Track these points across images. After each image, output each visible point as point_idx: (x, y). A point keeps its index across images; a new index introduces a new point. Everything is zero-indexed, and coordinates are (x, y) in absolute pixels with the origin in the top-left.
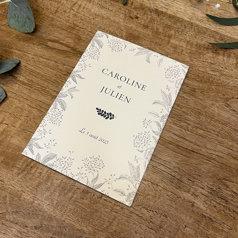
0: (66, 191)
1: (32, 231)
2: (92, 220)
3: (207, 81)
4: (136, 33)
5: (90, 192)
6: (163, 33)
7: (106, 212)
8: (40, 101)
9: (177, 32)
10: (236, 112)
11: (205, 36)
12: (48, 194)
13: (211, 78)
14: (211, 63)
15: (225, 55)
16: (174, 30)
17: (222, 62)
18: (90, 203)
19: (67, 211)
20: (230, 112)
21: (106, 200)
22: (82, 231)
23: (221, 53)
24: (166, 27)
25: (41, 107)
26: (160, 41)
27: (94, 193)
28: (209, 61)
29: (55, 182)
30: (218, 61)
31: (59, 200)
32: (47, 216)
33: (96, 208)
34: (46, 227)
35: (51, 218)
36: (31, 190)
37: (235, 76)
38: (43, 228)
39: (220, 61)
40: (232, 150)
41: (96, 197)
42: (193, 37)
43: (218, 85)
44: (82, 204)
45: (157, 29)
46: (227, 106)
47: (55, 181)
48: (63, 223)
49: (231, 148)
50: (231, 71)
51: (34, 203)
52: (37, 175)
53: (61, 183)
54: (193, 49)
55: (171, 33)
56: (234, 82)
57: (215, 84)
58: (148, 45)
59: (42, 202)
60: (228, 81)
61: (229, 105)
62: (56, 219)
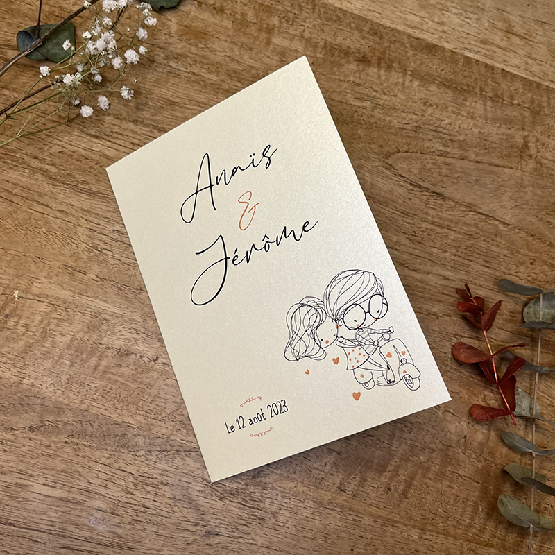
0: (84, 356)
1: (25, 435)
2: (141, 402)
3: (349, 119)
4: (199, 25)
5: (132, 353)
6: (255, 23)
7: (167, 385)
8: (7, 181)
9: (284, 21)
10: (405, 179)
11: (340, 27)
12: (49, 365)
13: (356, 114)
14: (356, 84)
15: (382, 65)
16: (277, 17)
17: (375, 81)
18: (134, 372)
19: (91, 392)
20: (395, 178)
21: (165, 364)
22: (124, 425)
23: (373, 61)
24: (261, 9)
25: (10, 193)
26: (251, 41)
27: (140, 353)
28: (352, 79)
29: (60, 340)
30: (369, 78)
31: (72, 373)
32: (51, 406)
33: (148, 381)
34: (52, 426)
35: (60, 408)
36: (12, 360)
37: (402, 107)
38: (45, 428)
39: (372, 79)
40: (398, 250)
41: (146, 360)
42: (318, 31)
43: (370, 127)
44: (119, 376)
45: (244, 15)
46: (387, 169)
47: (59, 338)
48: (86, 413)
49: (397, 247)
50: (393, 98)
51: (22, 384)
52: (21, 329)
53: (71, 341)
54: (318, 55)
55: (271, 23)
56: (400, 119)
57: (364, 126)
58: (226, 50)
59: (38, 382)
60: (388, 119)
61: (391, 165)
62: (70, 410)
